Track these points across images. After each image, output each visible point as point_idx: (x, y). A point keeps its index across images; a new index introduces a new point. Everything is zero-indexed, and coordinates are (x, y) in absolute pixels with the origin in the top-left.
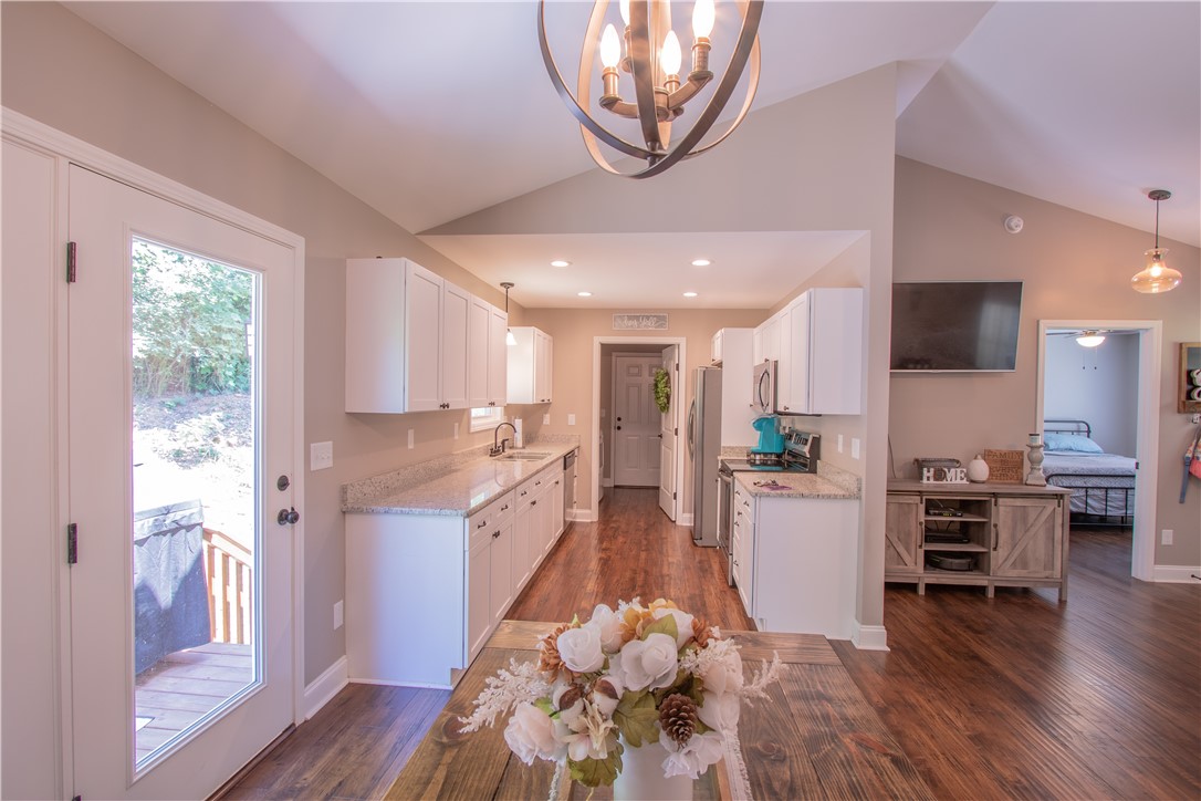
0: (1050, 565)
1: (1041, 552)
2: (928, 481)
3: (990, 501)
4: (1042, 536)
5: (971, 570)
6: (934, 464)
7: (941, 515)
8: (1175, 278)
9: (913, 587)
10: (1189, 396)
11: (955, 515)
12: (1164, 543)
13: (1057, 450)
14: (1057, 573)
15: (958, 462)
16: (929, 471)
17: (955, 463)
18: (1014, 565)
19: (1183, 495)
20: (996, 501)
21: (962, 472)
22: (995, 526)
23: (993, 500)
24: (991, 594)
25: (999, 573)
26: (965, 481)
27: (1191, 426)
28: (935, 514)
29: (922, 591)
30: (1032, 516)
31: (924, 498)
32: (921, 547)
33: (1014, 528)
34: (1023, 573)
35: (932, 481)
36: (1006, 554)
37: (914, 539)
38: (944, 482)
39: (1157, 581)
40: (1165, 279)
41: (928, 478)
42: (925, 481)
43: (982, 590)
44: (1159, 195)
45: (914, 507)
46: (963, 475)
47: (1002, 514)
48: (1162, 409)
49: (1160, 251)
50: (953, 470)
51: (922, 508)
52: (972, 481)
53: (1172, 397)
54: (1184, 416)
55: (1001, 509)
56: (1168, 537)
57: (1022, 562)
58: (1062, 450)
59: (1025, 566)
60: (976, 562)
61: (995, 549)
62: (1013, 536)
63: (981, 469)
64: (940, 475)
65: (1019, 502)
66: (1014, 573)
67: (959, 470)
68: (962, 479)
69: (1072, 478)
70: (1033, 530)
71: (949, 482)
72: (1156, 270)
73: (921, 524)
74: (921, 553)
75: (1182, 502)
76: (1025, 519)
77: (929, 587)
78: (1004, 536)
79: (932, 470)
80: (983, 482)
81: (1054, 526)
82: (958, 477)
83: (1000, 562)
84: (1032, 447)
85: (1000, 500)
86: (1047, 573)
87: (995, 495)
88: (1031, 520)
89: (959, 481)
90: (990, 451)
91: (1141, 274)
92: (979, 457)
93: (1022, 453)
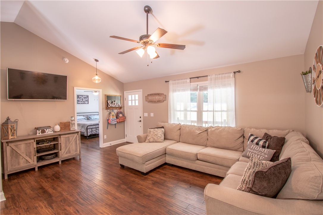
0: (76, 150)
1: (74, 147)
2: (39, 134)
3: (58, 137)
4: (74, 143)
5: (55, 158)
6: (41, 128)
7: (43, 144)
8: (100, 80)
9: (33, 169)
10: (107, 106)
11: (48, 143)
12: (105, 138)
13: (93, 119)
14: (78, 152)
15: (50, 127)
16: (39, 131)
17: (49, 127)
18: (67, 153)
19: (108, 127)
20: (60, 137)
21: (51, 130)
22: (60, 144)
23: (59, 136)
24: (60, 163)
25: (62, 157)
26: (52, 132)
27: (108, 112)
28: (41, 144)
29: (37, 169)
30: (71, 139)
31: (35, 140)
32: (35, 155)
33: (66, 143)
34: (69, 154)
35: (40, 134)
36: (64, 151)
37: (32, 154)
38: (45, 133)
39: (104, 147)
40: (99, 80)
41: (39, 133)
42: (38, 134)
43: (58, 163)
44: (97, 60)
45: (32, 143)
46: (51, 131)
47: (62, 140)
48: (103, 109)
49: (97, 73)
50: (48, 130)
51: (35, 143)
52: (55, 132)
53: (105, 106)
54: (107, 110)
55: (62, 139)
56: (105, 137)
57: (69, 152)
58: (94, 119)
59: (70, 152)
60: (56, 155)
61: (61, 150)
62: (66, 145)
63: (58, 128)
64: (43, 132)
65: (67, 136)
66: (67, 155)
67: (50, 129)
68: (51, 132)
69: (93, 126)
70: (71, 143)
71: (47, 133)
72: (97, 77)
73: (35, 148)
74: (35, 158)
75: (107, 129)
76: (69, 140)
77: (39, 167)
78: (63, 146)
79: (40, 130)
80: (59, 132)
81: (77, 140)
82: (50, 131)
83: (63, 153)
84: (72, 120)
85: (61, 136)
86: (76, 153)
87: (60, 135)
88: (71, 140)
89: (50, 133)
90: (61, 122)
91: (94, 78)
92: (57, 125)
93: (70, 122)
